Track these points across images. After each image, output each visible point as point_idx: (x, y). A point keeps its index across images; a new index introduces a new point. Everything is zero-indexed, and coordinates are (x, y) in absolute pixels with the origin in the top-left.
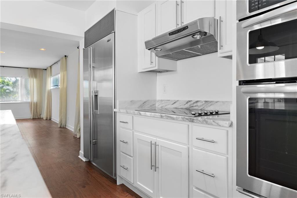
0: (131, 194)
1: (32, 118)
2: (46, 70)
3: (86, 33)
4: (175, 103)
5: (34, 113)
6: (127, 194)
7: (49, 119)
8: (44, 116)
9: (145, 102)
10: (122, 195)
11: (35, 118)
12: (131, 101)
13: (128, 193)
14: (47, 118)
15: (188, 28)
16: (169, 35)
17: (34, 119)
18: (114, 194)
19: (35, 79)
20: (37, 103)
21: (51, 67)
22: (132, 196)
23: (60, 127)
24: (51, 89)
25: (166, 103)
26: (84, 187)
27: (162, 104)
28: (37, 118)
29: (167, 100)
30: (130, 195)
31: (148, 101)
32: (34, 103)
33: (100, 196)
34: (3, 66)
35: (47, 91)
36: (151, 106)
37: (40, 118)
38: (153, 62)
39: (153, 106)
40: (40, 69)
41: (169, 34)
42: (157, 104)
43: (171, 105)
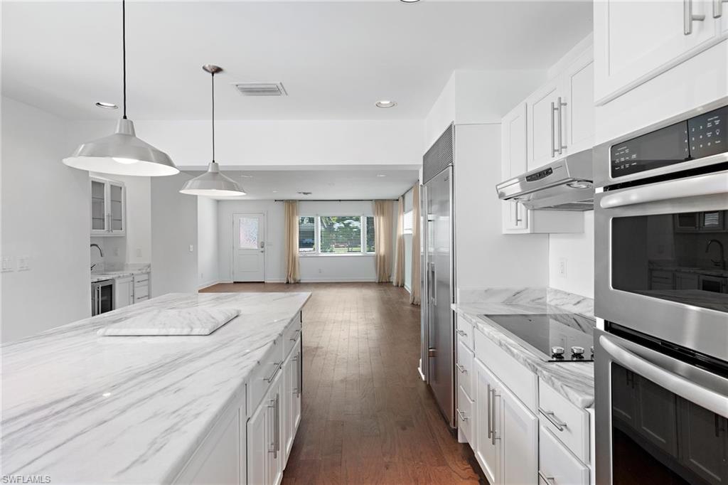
0: (474, 469)
1: (377, 281)
2: (398, 200)
3: (426, 157)
4: (578, 302)
5: (380, 274)
6: (466, 466)
7: (401, 286)
8: (394, 279)
9: (518, 293)
10: (457, 464)
11: (382, 282)
12: (486, 291)
13: (470, 463)
14: (398, 283)
15: (552, 172)
16: (528, 181)
17: (380, 283)
18: (446, 457)
19: (381, 218)
20: (384, 256)
21: (403, 196)
22: (476, 473)
23: (413, 304)
24: (403, 235)
25: (563, 298)
26: (404, 429)
27: (557, 299)
28: (383, 283)
29: (566, 293)
30: (471, 470)
31: (526, 289)
32: (380, 257)
33: (421, 453)
34: (340, 200)
35: (397, 238)
36: (533, 301)
37: (389, 282)
38: (520, 220)
39: (540, 301)
40: (389, 200)
41: (527, 177)
42: (548, 296)
43: (571, 305)
